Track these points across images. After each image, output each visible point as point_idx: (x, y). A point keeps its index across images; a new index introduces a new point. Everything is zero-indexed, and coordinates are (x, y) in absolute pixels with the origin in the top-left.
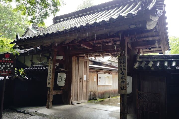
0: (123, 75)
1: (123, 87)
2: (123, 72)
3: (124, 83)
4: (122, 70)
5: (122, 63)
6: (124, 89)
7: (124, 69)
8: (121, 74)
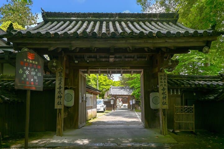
0: (164, 91)
1: (164, 103)
2: (164, 88)
3: (165, 99)
4: (163, 86)
5: (163, 79)
6: (165, 104)
7: (165, 85)
8: (162, 90)
